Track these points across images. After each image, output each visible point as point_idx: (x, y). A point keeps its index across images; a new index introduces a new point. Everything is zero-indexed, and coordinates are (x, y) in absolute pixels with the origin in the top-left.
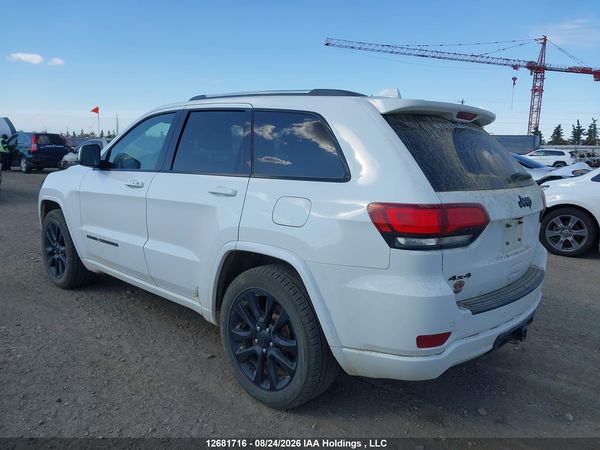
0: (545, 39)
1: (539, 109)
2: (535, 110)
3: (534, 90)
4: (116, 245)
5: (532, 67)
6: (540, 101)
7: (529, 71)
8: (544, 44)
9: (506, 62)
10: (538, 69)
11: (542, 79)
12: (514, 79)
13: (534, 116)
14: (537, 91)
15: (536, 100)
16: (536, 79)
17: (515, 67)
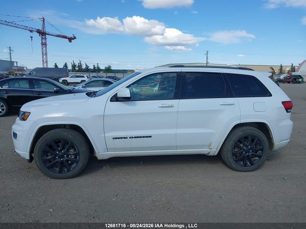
0: (44, 19)
1: (46, 54)
2: (45, 54)
3: (43, 44)
4: (151, 137)
5: (39, 32)
6: (46, 50)
7: (38, 34)
8: (44, 21)
9: (26, 28)
10: (42, 33)
11: (46, 39)
12: (31, 37)
13: (45, 57)
14: (44, 44)
15: (44, 49)
16: (42, 38)
17: (31, 31)
